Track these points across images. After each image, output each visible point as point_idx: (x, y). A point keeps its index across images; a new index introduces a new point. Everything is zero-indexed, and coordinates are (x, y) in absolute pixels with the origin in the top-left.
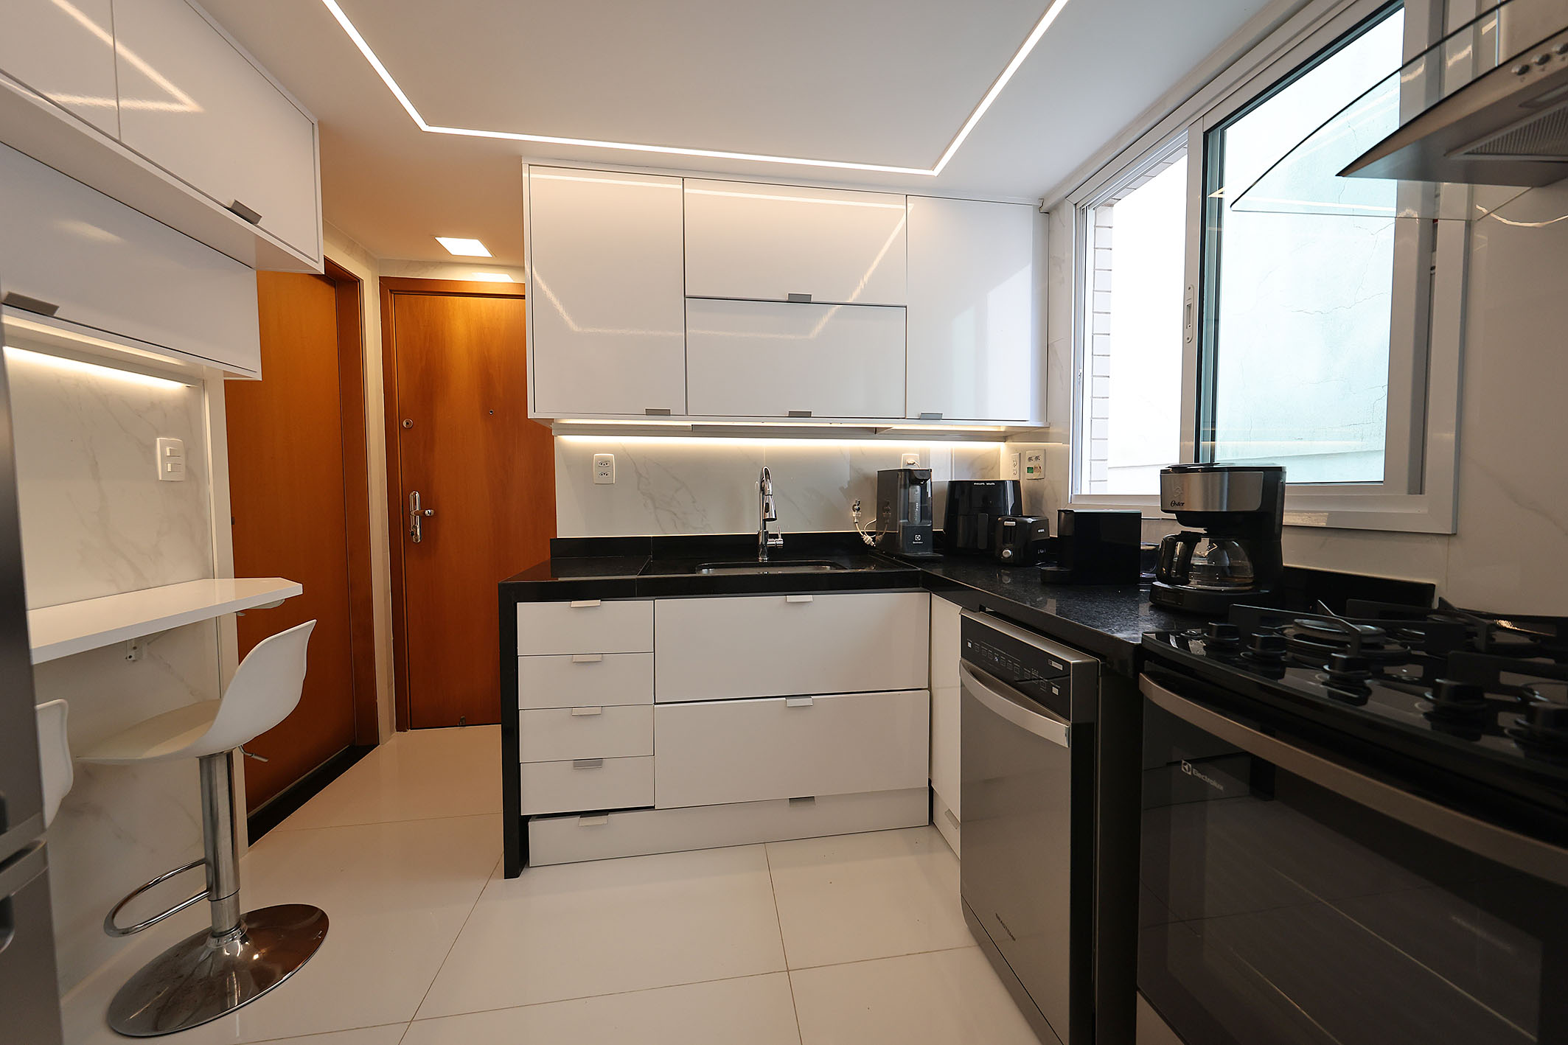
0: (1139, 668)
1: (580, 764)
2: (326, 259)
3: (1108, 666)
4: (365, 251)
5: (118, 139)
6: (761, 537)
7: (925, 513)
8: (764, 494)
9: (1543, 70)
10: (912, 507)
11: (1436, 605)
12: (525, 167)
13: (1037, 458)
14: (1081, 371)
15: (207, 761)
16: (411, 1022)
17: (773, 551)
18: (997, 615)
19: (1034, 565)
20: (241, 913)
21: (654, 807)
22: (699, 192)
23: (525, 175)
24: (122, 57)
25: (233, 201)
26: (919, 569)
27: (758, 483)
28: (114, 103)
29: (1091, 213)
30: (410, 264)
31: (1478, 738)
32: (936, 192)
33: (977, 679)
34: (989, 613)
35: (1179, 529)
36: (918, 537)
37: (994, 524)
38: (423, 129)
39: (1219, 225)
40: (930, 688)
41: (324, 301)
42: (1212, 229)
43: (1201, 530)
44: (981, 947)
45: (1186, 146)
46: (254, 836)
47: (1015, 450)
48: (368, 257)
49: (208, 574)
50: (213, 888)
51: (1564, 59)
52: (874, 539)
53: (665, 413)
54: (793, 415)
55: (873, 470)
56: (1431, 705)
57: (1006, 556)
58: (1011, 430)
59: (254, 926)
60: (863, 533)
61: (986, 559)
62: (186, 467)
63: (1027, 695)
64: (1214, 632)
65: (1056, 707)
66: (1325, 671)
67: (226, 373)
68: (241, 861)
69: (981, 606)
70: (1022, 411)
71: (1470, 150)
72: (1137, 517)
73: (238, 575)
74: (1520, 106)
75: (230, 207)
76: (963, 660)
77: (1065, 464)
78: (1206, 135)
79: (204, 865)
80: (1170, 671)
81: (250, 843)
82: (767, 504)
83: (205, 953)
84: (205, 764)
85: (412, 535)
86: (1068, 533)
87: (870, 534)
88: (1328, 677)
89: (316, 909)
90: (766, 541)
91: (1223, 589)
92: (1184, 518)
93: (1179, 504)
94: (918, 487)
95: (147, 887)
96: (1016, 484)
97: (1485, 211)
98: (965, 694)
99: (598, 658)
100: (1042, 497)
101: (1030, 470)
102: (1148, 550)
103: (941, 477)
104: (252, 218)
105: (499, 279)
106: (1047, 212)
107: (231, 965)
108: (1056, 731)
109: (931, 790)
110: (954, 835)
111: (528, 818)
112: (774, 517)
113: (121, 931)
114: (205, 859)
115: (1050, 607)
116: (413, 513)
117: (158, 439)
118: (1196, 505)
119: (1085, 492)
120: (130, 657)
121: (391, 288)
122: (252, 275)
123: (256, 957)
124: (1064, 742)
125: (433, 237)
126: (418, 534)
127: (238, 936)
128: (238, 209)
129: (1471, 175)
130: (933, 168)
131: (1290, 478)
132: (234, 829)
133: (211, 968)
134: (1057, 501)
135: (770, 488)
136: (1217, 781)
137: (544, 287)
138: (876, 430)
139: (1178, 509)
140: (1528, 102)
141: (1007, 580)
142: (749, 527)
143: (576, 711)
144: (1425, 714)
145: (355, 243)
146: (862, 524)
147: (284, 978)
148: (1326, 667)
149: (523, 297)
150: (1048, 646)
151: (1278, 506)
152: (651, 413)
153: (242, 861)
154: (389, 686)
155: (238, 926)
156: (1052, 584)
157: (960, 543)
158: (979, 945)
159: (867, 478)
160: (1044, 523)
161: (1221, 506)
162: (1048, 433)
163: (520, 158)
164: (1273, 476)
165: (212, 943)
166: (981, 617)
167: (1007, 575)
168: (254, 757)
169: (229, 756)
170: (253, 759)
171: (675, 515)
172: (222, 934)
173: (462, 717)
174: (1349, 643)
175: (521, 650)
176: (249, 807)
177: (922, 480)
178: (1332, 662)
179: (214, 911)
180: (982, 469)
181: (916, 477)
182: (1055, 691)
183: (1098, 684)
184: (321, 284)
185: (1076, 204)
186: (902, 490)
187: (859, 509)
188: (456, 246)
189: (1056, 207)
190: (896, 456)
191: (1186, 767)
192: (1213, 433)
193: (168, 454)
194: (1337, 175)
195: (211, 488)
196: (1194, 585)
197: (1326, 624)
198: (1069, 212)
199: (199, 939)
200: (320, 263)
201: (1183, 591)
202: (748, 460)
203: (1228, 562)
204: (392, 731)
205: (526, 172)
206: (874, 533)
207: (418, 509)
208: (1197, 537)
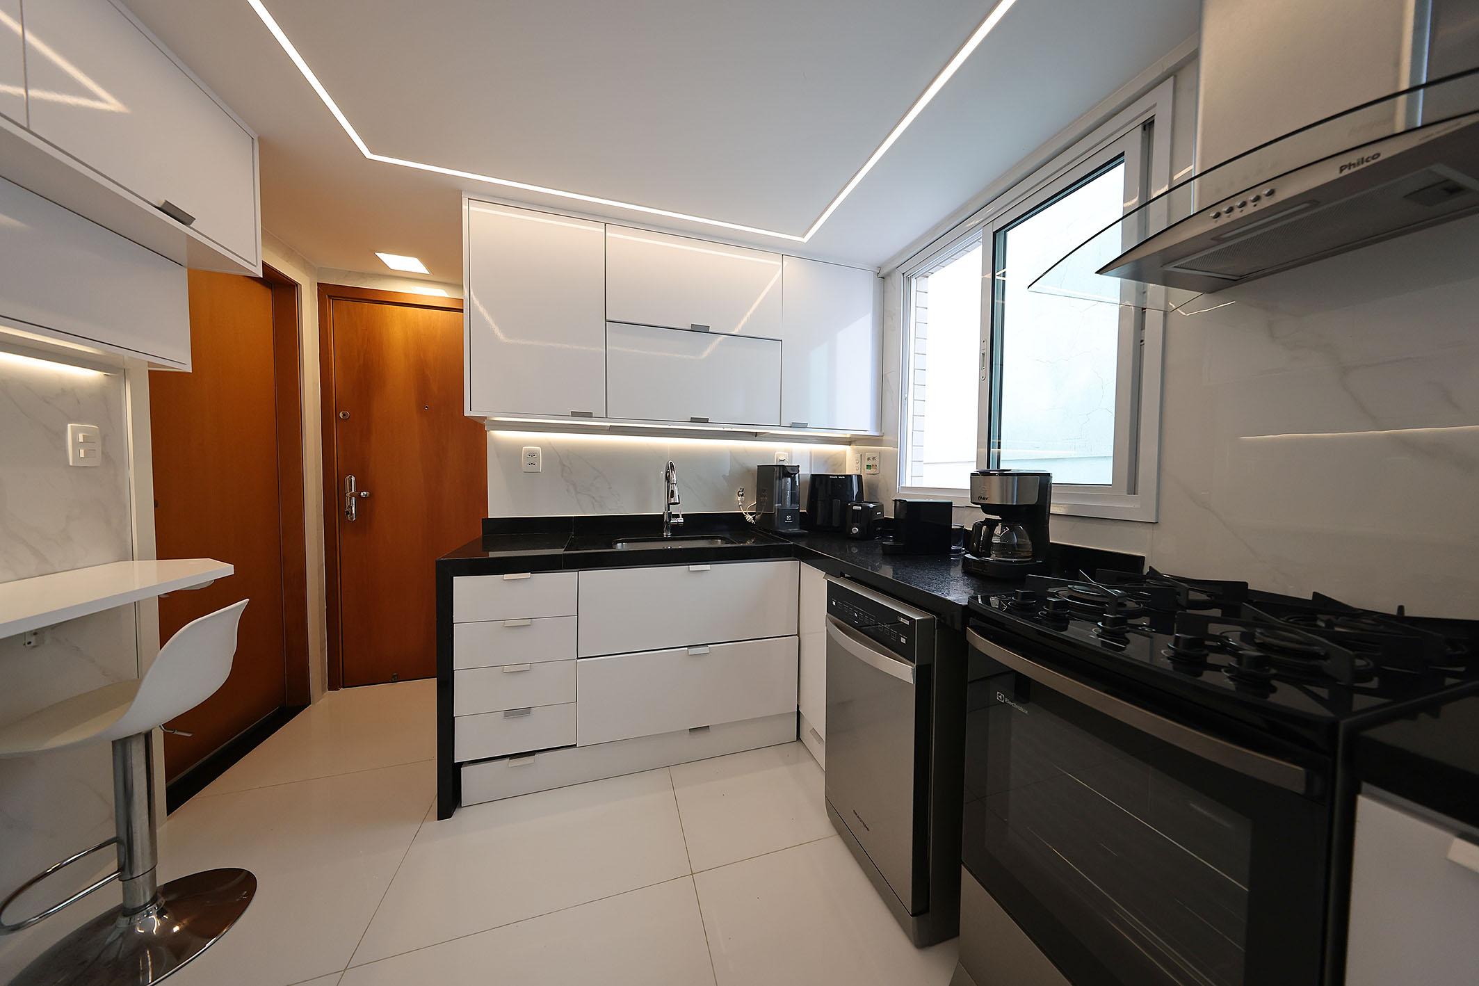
0: (965, 624)
1: (511, 714)
2: (264, 264)
3: (942, 621)
4: (304, 259)
5: (26, 126)
6: (665, 516)
7: (795, 499)
8: (668, 482)
9: (1229, 217)
10: (785, 494)
11: (1146, 570)
12: (465, 201)
13: (874, 458)
14: (906, 396)
15: (121, 746)
16: (344, 971)
17: (675, 528)
18: (852, 579)
19: (874, 539)
20: (158, 886)
21: (576, 745)
22: (619, 237)
23: (465, 207)
24: (30, 45)
25: (164, 201)
26: (792, 543)
27: (663, 474)
28: (22, 91)
29: (913, 280)
30: (348, 274)
31: (1201, 675)
32: (805, 255)
33: (840, 629)
34: (847, 578)
35: (984, 516)
36: (789, 517)
37: (845, 508)
38: (367, 157)
39: (1003, 299)
40: (798, 635)
41: (261, 303)
42: (999, 301)
43: (998, 517)
44: (841, 836)
45: (981, 240)
46: (174, 803)
47: (858, 451)
48: (306, 264)
49: (127, 555)
50: (125, 869)
51: (1242, 211)
52: (754, 518)
53: (588, 415)
54: (694, 420)
55: (754, 465)
56: (1172, 651)
57: (854, 532)
58: (854, 437)
59: (171, 897)
60: (746, 513)
61: (838, 534)
62: (103, 453)
63: (879, 642)
64: (1019, 597)
65: (904, 653)
66: (1099, 626)
67: (150, 364)
68: (158, 831)
69: (841, 573)
70: (864, 424)
71: (1176, 265)
72: (948, 506)
73: (160, 556)
74: (1212, 239)
75: (159, 206)
76: (829, 615)
77: (895, 463)
78: (995, 234)
79: (115, 844)
80: (987, 625)
81: (169, 811)
82: (673, 491)
83: (114, 933)
84: (119, 747)
85: (348, 513)
86: (902, 516)
87: (751, 514)
88: (1101, 631)
89: (240, 871)
90: (670, 520)
91: (1014, 560)
92: (987, 508)
93: (984, 499)
94: (789, 479)
95: (45, 875)
96: (859, 477)
97: (1174, 307)
98: (830, 641)
99: (527, 622)
100: (877, 486)
101: (869, 467)
102: (957, 529)
103: (805, 472)
104: (186, 219)
105: (437, 294)
106: (883, 277)
107: (148, 942)
108: (905, 671)
109: (799, 713)
110: (820, 752)
111: (461, 764)
112: (678, 501)
113: (10, 928)
114: (117, 837)
115: (887, 572)
116: (348, 495)
117: (69, 425)
118: (996, 500)
119: (908, 485)
120: (30, 643)
121: (328, 294)
122: (184, 273)
123: (176, 929)
124: (910, 679)
125: (373, 252)
126: (354, 512)
127: (153, 909)
128: (168, 209)
129: (1167, 281)
130: (803, 236)
131: (1054, 480)
132: (152, 804)
133: (121, 948)
134: (888, 490)
135: (674, 477)
136: (1023, 707)
137: (481, 309)
138: (756, 434)
139: (982, 502)
140: (1216, 237)
141: (855, 550)
142: (656, 509)
143: (507, 669)
144: (1168, 658)
145: (293, 251)
146: (745, 506)
147: (207, 945)
148: (1100, 624)
149: (461, 311)
150: (897, 606)
151: (1048, 501)
152: (575, 414)
153: (160, 831)
154: (322, 650)
155: (154, 900)
156: (891, 555)
157: (819, 522)
158: (839, 834)
159: (749, 471)
160: (880, 507)
161: (1013, 502)
162: (882, 440)
163: (461, 192)
164: (1043, 479)
165: (123, 922)
166: (841, 581)
167: (856, 547)
168: (176, 733)
169: (148, 736)
170: (175, 735)
171: (594, 498)
172: (134, 912)
173: (395, 674)
174: (1107, 603)
175: (456, 618)
176: (168, 776)
177: (792, 474)
178: (1104, 620)
179: (125, 891)
180: (834, 465)
181: (787, 472)
182: (903, 640)
183: (934, 634)
184: (258, 286)
185: (903, 274)
186: (778, 481)
187: (742, 495)
188: (394, 261)
189: (889, 274)
190: (770, 454)
191: (1000, 697)
192: (999, 443)
193: (81, 440)
194: (1097, 273)
195: (131, 473)
196: (993, 557)
197: (1088, 589)
198: (898, 278)
199: (108, 919)
200: (258, 267)
201: (988, 561)
202: (656, 454)
203: (1016, 541)
204: (324, 691)
205: (466, 205)
206: (754, 513)
207: (353, 491)
208: (995, 523)
